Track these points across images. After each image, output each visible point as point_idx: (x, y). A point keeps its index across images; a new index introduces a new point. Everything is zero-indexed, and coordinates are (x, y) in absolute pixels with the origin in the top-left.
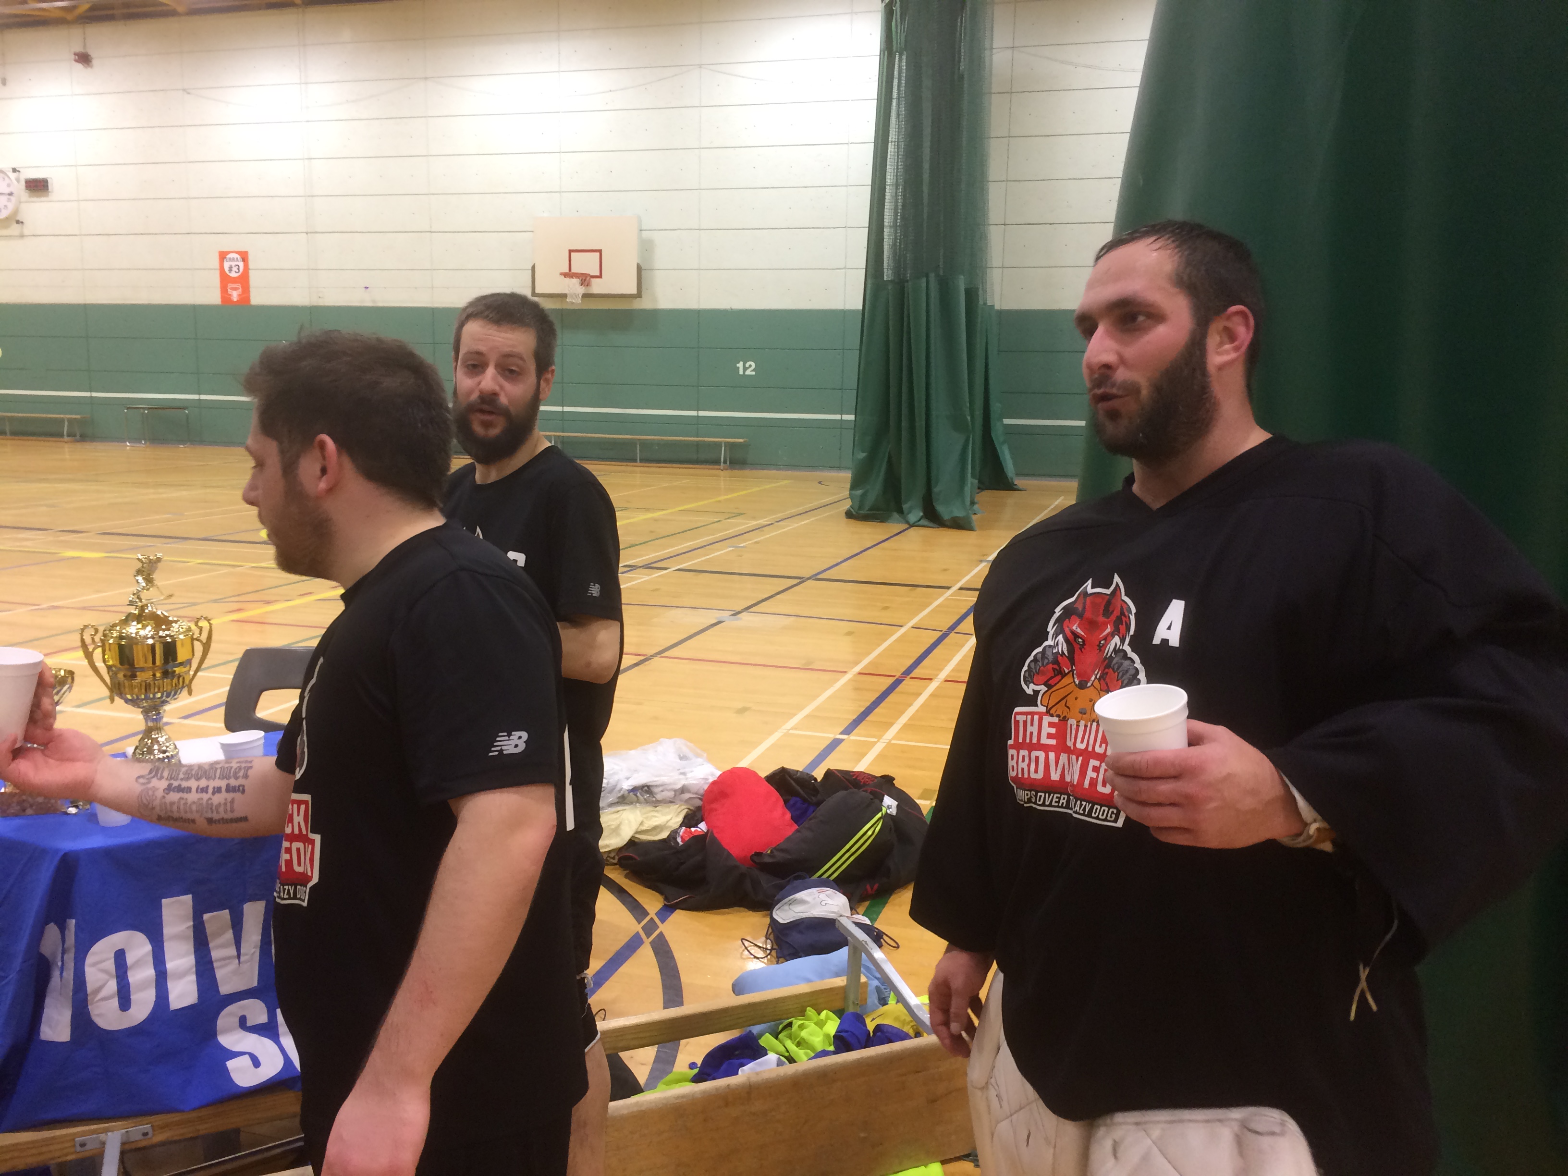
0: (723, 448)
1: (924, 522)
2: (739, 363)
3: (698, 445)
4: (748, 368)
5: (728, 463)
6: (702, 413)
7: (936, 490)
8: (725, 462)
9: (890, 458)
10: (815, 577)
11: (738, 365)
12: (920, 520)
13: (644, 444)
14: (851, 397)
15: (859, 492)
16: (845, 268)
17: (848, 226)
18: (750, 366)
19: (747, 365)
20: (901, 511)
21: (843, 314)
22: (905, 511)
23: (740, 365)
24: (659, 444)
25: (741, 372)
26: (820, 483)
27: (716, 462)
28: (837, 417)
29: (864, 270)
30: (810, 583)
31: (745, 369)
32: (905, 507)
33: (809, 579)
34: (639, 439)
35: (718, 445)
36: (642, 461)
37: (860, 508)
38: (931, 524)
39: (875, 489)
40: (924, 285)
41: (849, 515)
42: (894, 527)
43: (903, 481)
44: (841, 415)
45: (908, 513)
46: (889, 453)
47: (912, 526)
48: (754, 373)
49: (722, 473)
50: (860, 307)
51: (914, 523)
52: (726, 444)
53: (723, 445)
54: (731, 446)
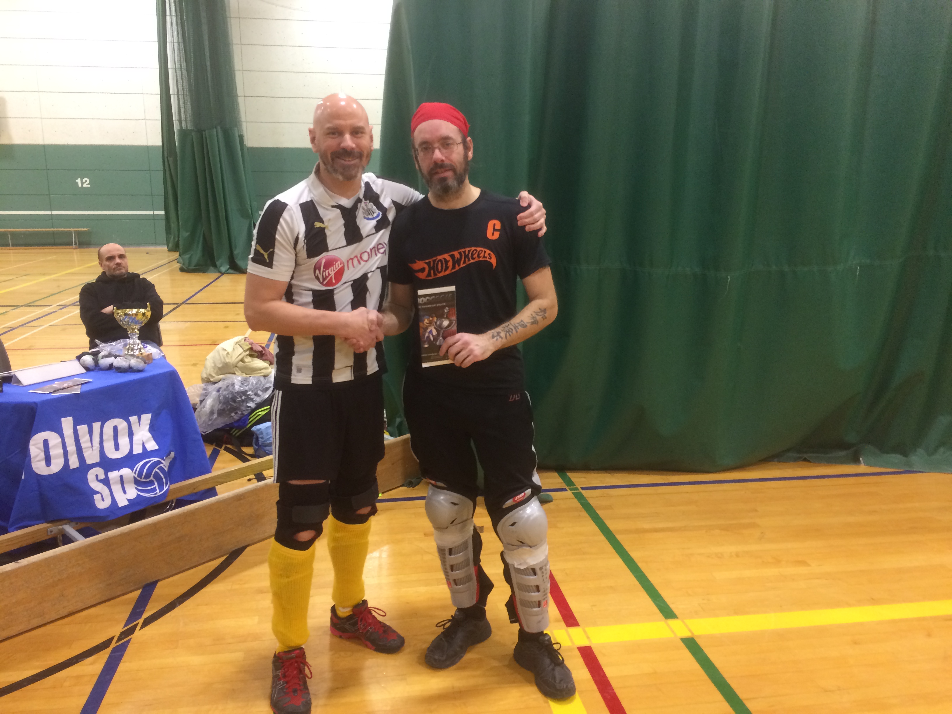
0: (73, 235)
1: (230, 271)
2: (77, 179)
3: (53, 233)
4: (85, 183)
5: (78, 244)
6: (54, 213)
7: (235, 252)
8: (76, 244)
9: (204, 234)
10: (184, 303)
11: (77, 181)
12: (228, 270)
13: (13, 234)
14: (161, 200)
15: (187, 256)
16: (145, 119)
17: (144, 93)
18: (86, 181)
19: (84, 180)
20: (215, 266)
21: (147, 149)
22: (218, 267)
23: (79, 181)
24: (24, 234)
25: (80, 185)
26: (148, 253)
27: (69, 244)
28: (151, 213)
29: (160, 122)
30: (183, 306)
31: (82, 183)
32: (218, 263)
33: (182, 304)
34: (9, 231)
35: (70, 233)
36: (13, 245)
37: (189, 265)
38: (235, 272)
39: (197, 254)
40: (215, 133)
41: (182, 270)
42: (212, 275)
43: (215, 247)
44: (153, 211)
45: (220, 267)
46: (204, 231)
47: (223, 274)
48: (89, 186)
49: (75, 251)
50: (160, 144)
51: (224, 272)
52: (75, 232)
53: (73, 233)
54: (78, 233)
